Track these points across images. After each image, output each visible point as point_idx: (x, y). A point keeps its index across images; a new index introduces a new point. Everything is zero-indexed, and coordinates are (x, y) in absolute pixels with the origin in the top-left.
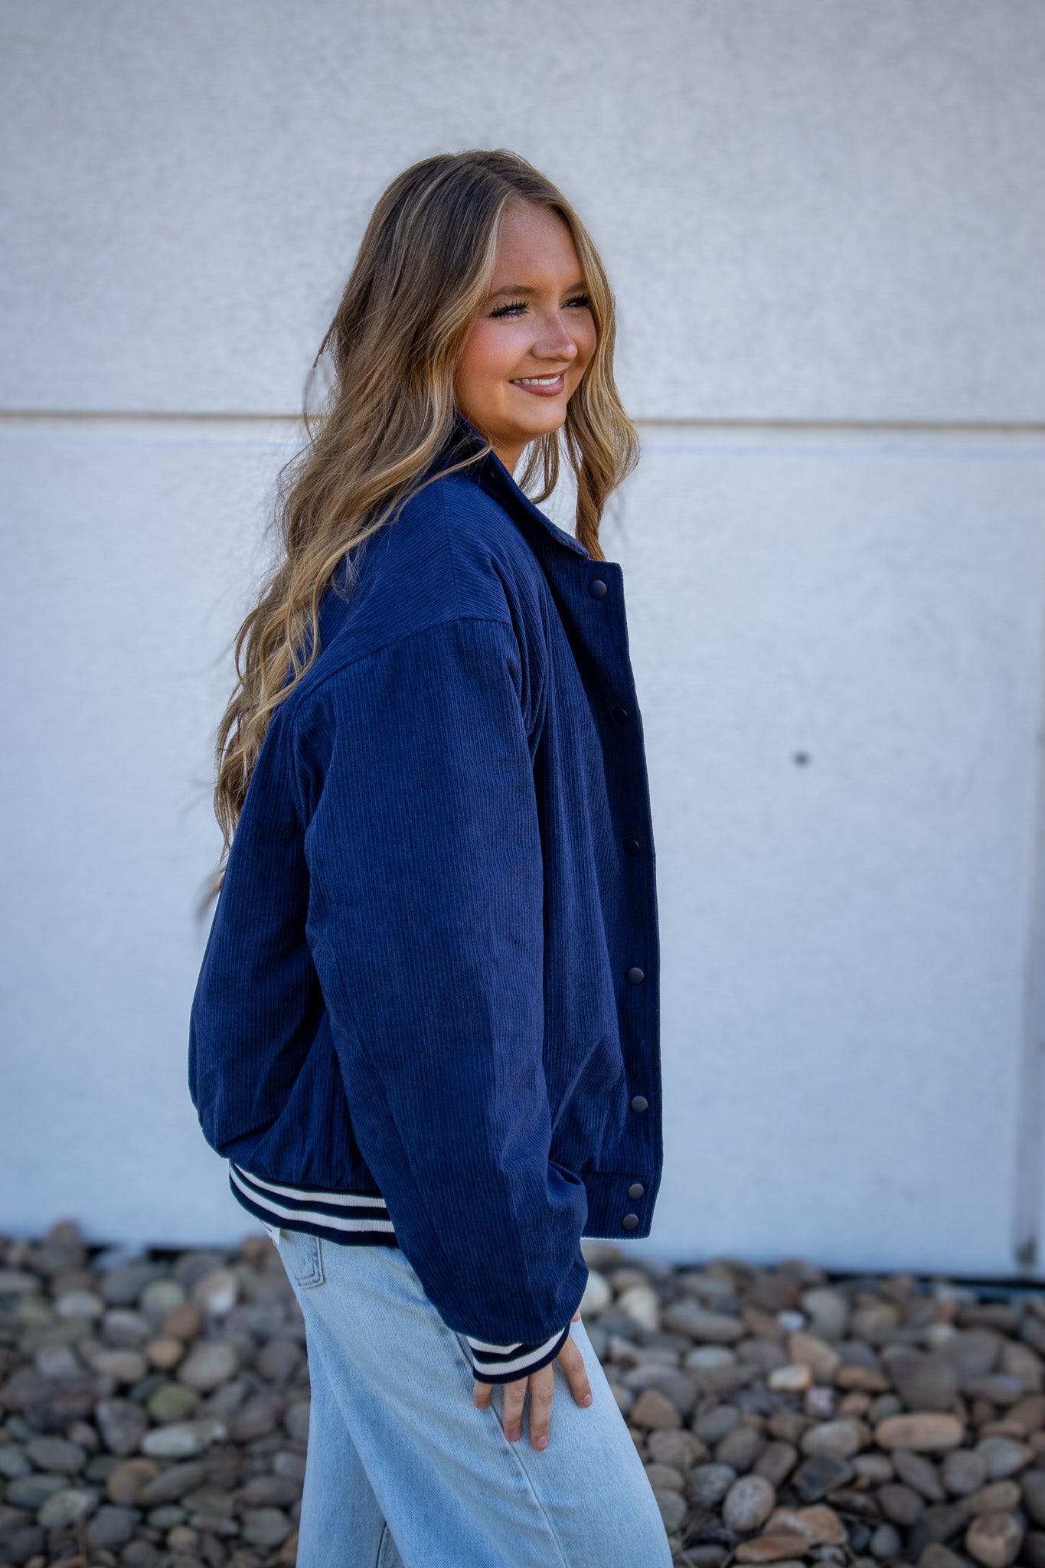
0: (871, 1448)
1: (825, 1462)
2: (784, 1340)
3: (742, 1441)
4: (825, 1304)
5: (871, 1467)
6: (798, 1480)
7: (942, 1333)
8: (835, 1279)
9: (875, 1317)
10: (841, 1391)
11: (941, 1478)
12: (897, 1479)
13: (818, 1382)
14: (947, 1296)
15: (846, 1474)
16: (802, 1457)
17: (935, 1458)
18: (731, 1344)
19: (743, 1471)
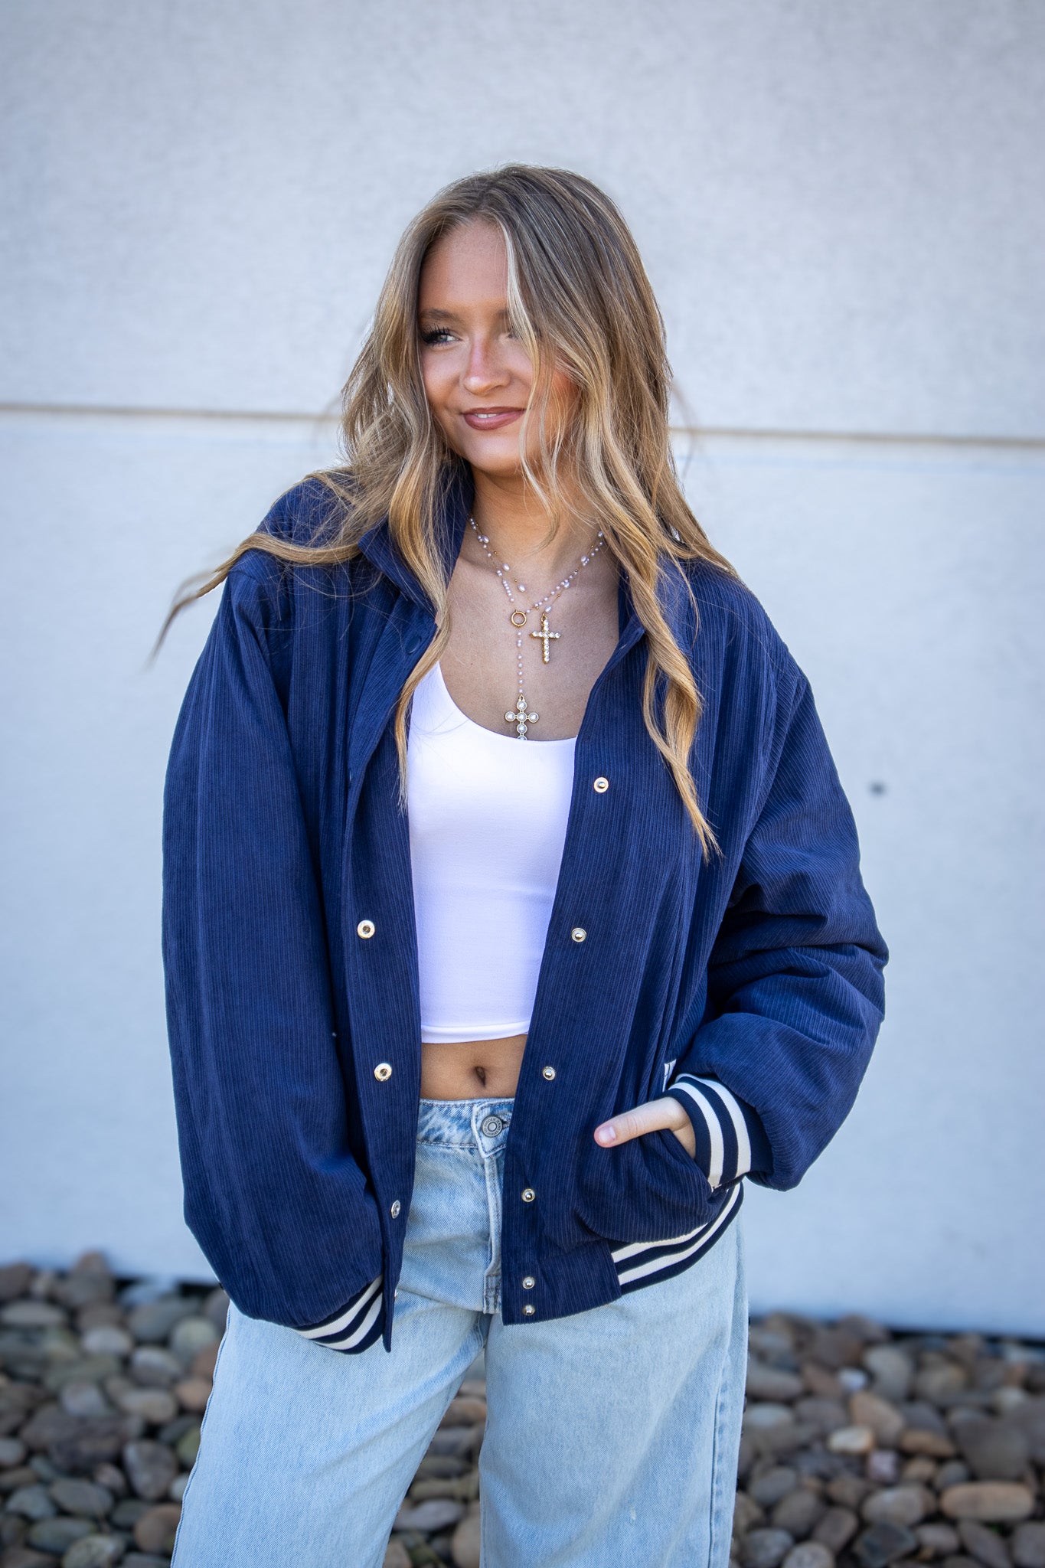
0: (936, 1517)
1: (887, 1529)
2: (845, 1400)
3: (800, 1506)
4: (888, 1362)
5: (936, 1537)
6: (859, 1548)
7: (1012, 1397)
8: (898, 1336)
9: (941, 1378)
10: (905, 1456)
11: (1009, 1550)
12: (963, 1551)
13: (881, 1445)
14: (1017, 1357)
15: (909, 1544)
16: (863, 1525)
17: (1004, 1529)
18: (789, 1402)
19: (801, 1537)
